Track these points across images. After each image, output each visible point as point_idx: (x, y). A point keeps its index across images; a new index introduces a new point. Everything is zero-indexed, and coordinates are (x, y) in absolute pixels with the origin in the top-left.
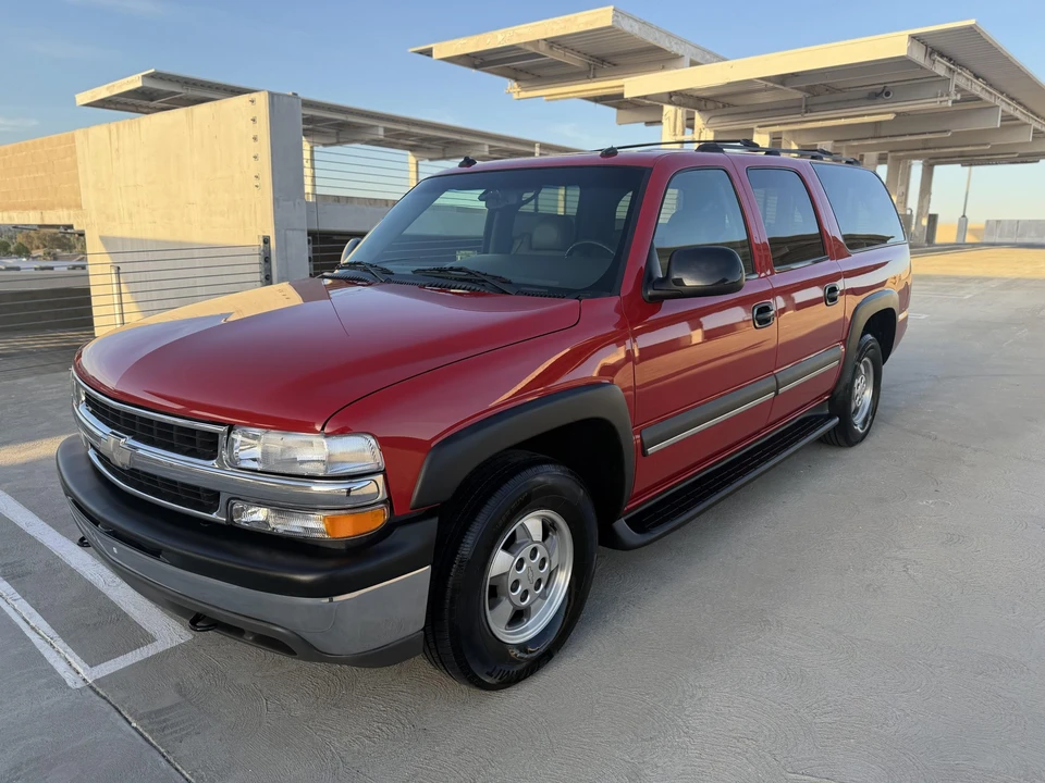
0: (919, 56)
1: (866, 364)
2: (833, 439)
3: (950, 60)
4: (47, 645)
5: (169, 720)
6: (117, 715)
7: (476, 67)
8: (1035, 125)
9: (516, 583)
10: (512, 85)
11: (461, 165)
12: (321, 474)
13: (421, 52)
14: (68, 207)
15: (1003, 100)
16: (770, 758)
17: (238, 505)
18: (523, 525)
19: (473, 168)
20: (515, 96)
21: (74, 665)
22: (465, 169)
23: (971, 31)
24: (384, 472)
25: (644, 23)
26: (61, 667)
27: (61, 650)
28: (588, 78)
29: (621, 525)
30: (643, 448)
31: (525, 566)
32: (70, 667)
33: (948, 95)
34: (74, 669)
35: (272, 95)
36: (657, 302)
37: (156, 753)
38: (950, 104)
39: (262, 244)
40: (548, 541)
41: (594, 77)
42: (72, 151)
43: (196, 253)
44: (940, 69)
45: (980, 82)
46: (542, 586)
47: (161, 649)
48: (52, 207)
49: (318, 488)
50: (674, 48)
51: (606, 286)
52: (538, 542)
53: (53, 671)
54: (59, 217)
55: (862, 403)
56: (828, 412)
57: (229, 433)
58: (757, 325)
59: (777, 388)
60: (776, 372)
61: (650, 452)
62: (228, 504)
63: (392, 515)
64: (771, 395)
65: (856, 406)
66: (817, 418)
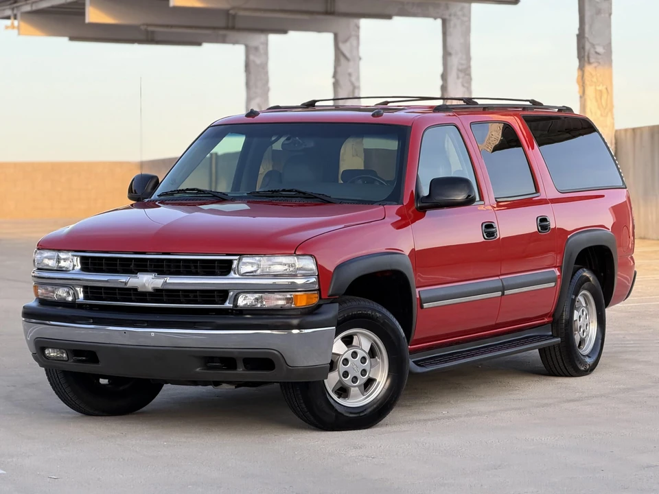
11: (248, 115)
12: (294, 274)
17: (242, 295)
22: (250, 120)
24: (318, 276)
30: (421, 302)
55: (587, 335)
56: (551, 333)
57: (240, 260)
58: (486, 237)
59: (503, 289)
60: (501, 277)
61: (425, 307)
62: (236, 295)
63: (320, 298)
64: (499, 294)
65: (581, 338)
66: (541, 336)
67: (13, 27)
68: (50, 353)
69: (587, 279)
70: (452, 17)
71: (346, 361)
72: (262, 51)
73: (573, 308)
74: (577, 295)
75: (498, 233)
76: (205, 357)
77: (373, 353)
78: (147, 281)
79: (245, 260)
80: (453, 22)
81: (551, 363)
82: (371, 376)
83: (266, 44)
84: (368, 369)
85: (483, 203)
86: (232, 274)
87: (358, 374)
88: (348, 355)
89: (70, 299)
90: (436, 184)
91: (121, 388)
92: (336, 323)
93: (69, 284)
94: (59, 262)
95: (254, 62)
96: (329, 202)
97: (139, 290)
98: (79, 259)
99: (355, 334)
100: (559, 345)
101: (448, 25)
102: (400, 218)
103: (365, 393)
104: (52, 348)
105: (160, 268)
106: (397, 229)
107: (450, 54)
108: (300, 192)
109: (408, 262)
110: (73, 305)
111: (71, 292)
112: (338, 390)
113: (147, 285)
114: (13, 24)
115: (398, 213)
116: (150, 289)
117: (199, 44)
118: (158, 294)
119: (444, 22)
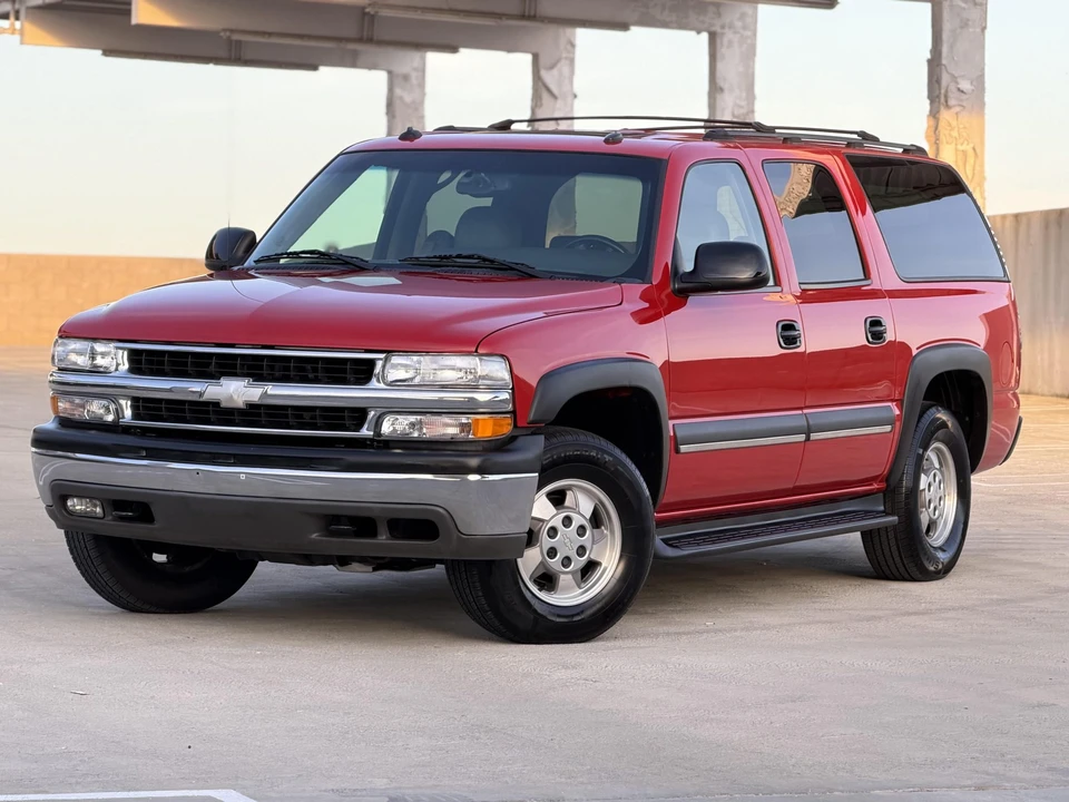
22: (407, 144)
24: (512, 390)
30: (676, 443)
36: (683, 296)
55: (941, 515)
56: (882, 508)
57: (386, 360)
58: (783, 345)
59: (808, 431)
60: (805, 411)
61: (682, 451)
62: (379, 417)
63: (515, 426)
64: (802, 437)
65: (930, 520)
66: (867, 512)
67: (13, 31)
68: (76, 505)
69: (944, 425)
70: (726, 30)
71: (553, 532)
72: (414, 81)
73: (918, 469)
74: (926, 449)
75: (802, 339)
76: (326, 516)
77: (596, 520)
78: (236, 391)
79: (396, 360)
80: (729, 35)
81: (881, 558)
82: (592, 557)
83: (423, 70)
84: (588, 546)
85: (779, 289)
86: (374, 383)
87: (573, 554)
88: (557, 522)
89: (110, 418)
90: (706, 253)
91: (187, 569)
92: (539, 468)
93: (109, 394)
94: (93, 359)
95: (401, 98)
96: (532, 277)
97: (223, 405)
98: (126, 353)
99: (570, 488)
100: (894, 527)
101: (718, 41)
102: (647, 305)
103: (583, 585)
104: (79, 497)
105: (257, 370)
106: (641, 323)
107: (722, 90)
108: (485, 260)
109: (658, 376)
110: (115, 428)
111: (113, 406)
112: (540, 577)
113: (235, 397)
114: (13, 25)
115: (644, 297)
116: (239, 402)
117: (314, 68)
118: (253, 413)
119: (713, 37)
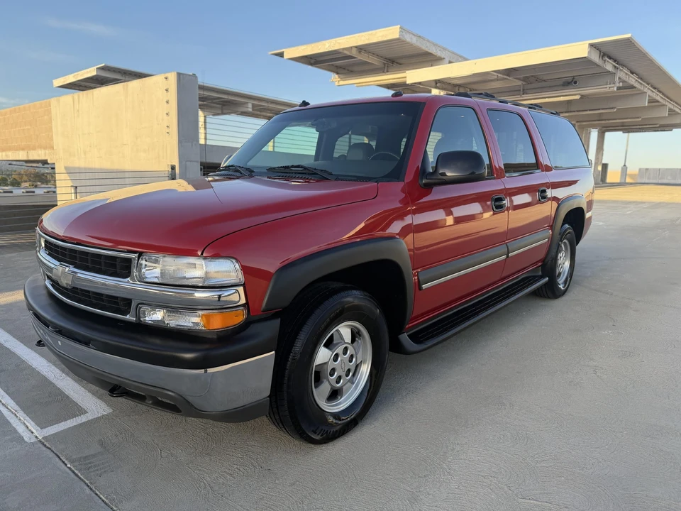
0: (595, 57)
1: (565, 244)
2: (545, 293)
3: (615, 61)
4: (13, 416)
5: (93, 463)
6: (57, 459)
7: (311, 64)
8: (669, 106)
9: (333, 370)
10: (334, 77)
11: (301, 106)
12: (201, 285)
13: (276, 55)
14: (45, 148)
15: (649, 89)
16: (506, 488)
17: (144, 308)
18: (337, 331)
19: (308, 107)
20: (337, 84)
21: (30, 428)
22: (303, 108)
23: (628, 43)
24: (244, 285)
25: (420, 37)
26: (21, 429)
27: (22, 418)
28: (383, 72)
29: (404, 338)
30: (419, 284)
31: (339, 359)
32: (27, 429)
33: (614, 83)
34: (30, 430)
35: (179, 75)
36: (428, 188)
37: (83, 484)
38: (615, 89)
39: (170, 170)
40: (355, 344)
41: (388, 72)
42: (49, 112)
43: (127, 175)
44: (609, 66)
45: (634, 76)
46: (351, 374)
47: (90, 418)
48: (34, 149)
49: (199, 295)
50: (439, 53)
51: (396, 175)
52: (348, 343)
53: (15, 431)
54: (39, 155)
55: (564, 269)
56: (541, 274)
57: (139, 258)
58: (495, 210)
59: (508, 253)
60: (507, 242)
61: (424, 288)
62: (137, 307)
63: (249, 315)
64: (505, 257)
65: (559, 272)
66: (534, 277)
75: (506, 205)
92: (273, 348)
97: (60, 283)
108: (305, 168)
115: (403, 190)
